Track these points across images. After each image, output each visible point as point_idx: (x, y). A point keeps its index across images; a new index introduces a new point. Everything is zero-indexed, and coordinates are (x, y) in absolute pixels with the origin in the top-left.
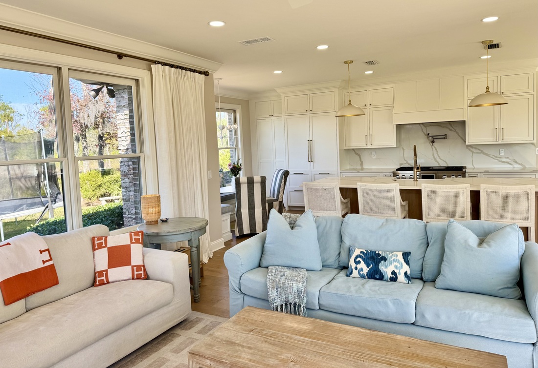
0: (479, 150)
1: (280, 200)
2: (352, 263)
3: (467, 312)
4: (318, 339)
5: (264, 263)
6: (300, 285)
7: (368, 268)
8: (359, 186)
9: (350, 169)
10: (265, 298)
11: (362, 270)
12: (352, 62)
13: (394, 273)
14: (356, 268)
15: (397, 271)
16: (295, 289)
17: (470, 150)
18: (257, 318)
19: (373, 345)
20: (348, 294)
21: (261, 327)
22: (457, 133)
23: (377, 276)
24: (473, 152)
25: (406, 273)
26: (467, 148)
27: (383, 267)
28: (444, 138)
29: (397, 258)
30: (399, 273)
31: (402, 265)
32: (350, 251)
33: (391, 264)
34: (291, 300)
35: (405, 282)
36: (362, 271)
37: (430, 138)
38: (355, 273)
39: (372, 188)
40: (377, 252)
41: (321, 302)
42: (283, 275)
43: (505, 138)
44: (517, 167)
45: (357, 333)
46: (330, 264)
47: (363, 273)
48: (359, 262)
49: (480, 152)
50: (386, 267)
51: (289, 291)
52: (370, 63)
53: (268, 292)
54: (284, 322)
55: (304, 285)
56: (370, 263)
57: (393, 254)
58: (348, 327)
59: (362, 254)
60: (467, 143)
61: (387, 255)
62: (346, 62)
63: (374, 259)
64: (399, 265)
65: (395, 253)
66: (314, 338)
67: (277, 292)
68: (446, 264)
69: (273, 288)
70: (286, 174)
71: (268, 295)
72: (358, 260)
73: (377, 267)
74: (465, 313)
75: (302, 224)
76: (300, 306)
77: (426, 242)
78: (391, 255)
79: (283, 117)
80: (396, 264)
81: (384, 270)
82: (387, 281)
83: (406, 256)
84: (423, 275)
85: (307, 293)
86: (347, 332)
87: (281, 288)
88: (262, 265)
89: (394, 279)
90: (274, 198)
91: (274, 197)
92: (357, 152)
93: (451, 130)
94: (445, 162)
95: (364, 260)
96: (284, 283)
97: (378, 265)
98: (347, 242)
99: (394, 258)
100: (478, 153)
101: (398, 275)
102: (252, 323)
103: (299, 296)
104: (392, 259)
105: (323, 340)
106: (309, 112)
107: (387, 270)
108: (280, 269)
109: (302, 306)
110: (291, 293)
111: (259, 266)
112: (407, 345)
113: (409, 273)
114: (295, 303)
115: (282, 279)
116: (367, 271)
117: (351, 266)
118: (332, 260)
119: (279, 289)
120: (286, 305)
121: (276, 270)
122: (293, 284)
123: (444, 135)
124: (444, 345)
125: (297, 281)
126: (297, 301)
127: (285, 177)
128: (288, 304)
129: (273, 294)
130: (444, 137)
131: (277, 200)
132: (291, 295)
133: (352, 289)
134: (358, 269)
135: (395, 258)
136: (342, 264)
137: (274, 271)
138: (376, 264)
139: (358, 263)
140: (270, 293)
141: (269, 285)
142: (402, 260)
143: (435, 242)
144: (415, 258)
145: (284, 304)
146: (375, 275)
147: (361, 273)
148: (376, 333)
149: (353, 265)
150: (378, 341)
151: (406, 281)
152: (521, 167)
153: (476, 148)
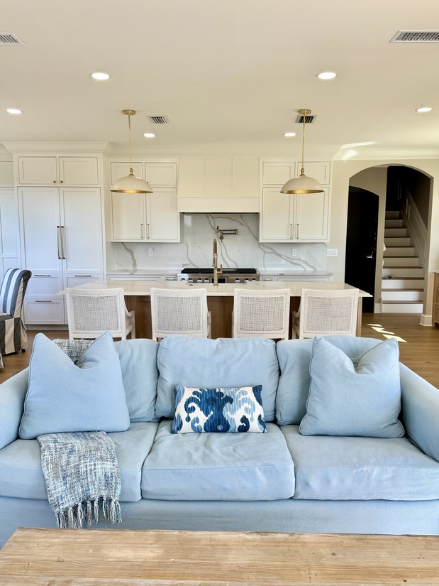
0: (271, 249)
1: (16, 315)
2: (181, 411)
3: (365, 469)
4: (184, 577)
5: (28, 431)
6: (108, 466)
7: (207, 416)
8: (154, 293)
9: (118, 271)
10: (42, 496)
11: (197, 420)
12: (134, 113)
13: (244, 420)
14: (188, 419)
15: (248, 417)
16: (100, 473)
17: (261, 249)
18: (48, 554)
19: (279, 563)
20: (191, 467)
21: (62, 576)
22: (249, 228)
23: (220, 428)
24: (265, 252)
25: (260, 417)
26: (259, 247)
27: (228, 413)
28: (235, 234)
29: (247, 396)
30: (252, 419)
31: (254, 406)
32: (175, 393)
33: (240, 406)
34: (94, 495)
35: (260, 431)
36: (198, 422)
37: (219, 233)
38: (186, 427)
39: (171, 296)
40: (217, 391)
41: (146, 488)
42: (72, 451)
43: (299, 236)
44: (309, 270)
45: (243, 545)
46: (141, 416)
47: (198, 425)
48: (193, 409)
49: (272, 251)
50: (233, 412)
51: (89, 479)
52: (158, 120)
53: (46, 486)
54: (104, 552)
55: (116, 463)
56: (209, 408)
57: (240, 390)
58: (221, 536)
59: (196, 396)
60: (260, 241)
61: (233, 393)
62: (125, 112)
63: (214, 401)
64: (250, 407)
65: (242, 389)
66: (176, 576)
67: (65, 484)
68: (317, 399)
69: (57, 477)
70: (26, 275)
71: (46, 492)
72: (190, 406)
73: (220, 413)
74: (362, 471)
75: (97, 357)
76: (110, 501)
77: (277, 369)
78: (238, 392)
79: (15, 188)
80: (246, 405)
81: (231, 416)
82: (233, 432)
83: (257, 390)
84: (278, 417)
85: (121, 476)
86: (226, 546)
87: (73, 476)
88: (22, 435)
89: (244, 428)
90: (5, 314)
91: (5, 311)
92: (127, 247)
93: (242, 224)
94: (235, 263)
95: (200, 404)
96: (77, 467)
97: (222, 410)
98: (169, 379)
99: (242, 397)
100: (270, 253)
101: (250, 422)
102: (40, 571)
103: (108, 484)
104: (240, 399)
105: (193, 577)
106: (58, 184)
107: (234, 416)
108: (61, 438)
109: (114, 500)
110: (93, 483)
111: (18, 437)
112: (329, 551)
113: (262, 417)
114: (101, 499)
115: (73, 459)
116: (205, 421)
117: (179, 416)
118: (145, 409)
119: (68, 479)
120: (84, 504)
121: (55, 441)
122: (95, 465)
123: (235, 230)
124: (376, 537)
125: (102, 458)
126: (104, 493)
127: (24, 281)
128: (88, 502)
129: (57, 489)
130: (235, 232)
131: (11, 316)
132: (94, 485)
133: (196, 456)
134: (192, 419)
135: (245, 397)
136: (160, 414)
137: (52, 445)
138: (218, 409)
139: (190, 410)
140: (51, 487)
141: (48, 473)
142: (254, 399)
143: (291, 368)
144: (267, 393)
145: (80, 504)
146: (218, 425)
147: (196, 425)
148: (270, 536)
149: (184, 415)
150: (283, 553)
151: (261, 429)
152: (312, 269)
153: (268, 248)
